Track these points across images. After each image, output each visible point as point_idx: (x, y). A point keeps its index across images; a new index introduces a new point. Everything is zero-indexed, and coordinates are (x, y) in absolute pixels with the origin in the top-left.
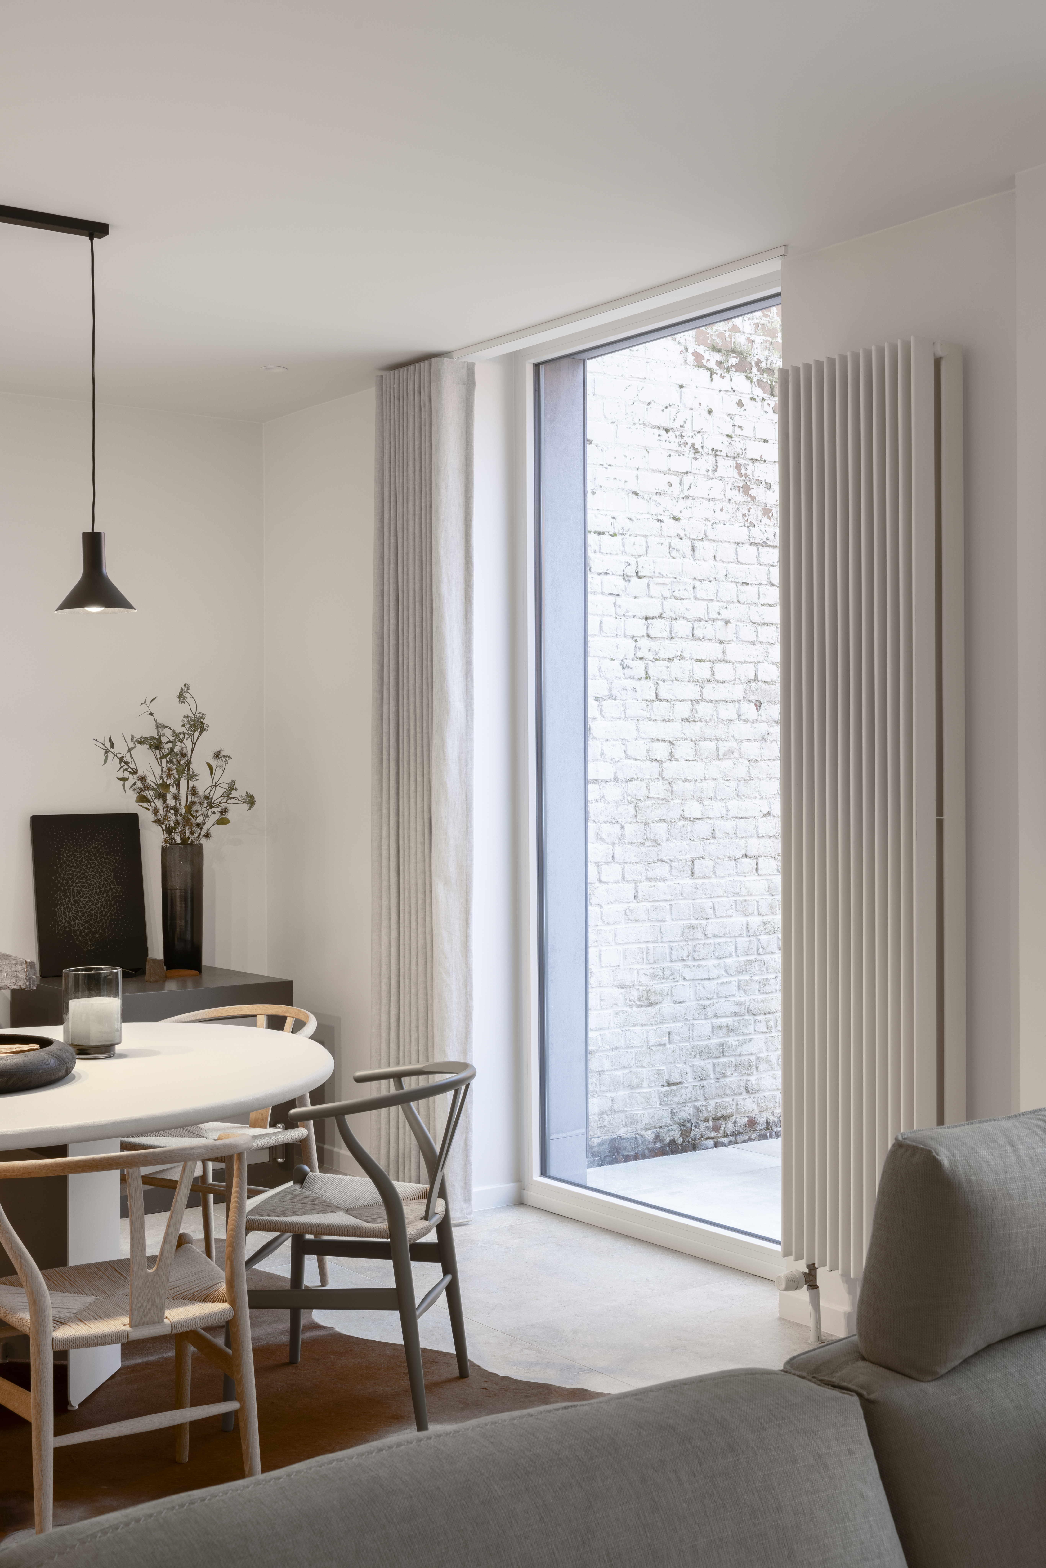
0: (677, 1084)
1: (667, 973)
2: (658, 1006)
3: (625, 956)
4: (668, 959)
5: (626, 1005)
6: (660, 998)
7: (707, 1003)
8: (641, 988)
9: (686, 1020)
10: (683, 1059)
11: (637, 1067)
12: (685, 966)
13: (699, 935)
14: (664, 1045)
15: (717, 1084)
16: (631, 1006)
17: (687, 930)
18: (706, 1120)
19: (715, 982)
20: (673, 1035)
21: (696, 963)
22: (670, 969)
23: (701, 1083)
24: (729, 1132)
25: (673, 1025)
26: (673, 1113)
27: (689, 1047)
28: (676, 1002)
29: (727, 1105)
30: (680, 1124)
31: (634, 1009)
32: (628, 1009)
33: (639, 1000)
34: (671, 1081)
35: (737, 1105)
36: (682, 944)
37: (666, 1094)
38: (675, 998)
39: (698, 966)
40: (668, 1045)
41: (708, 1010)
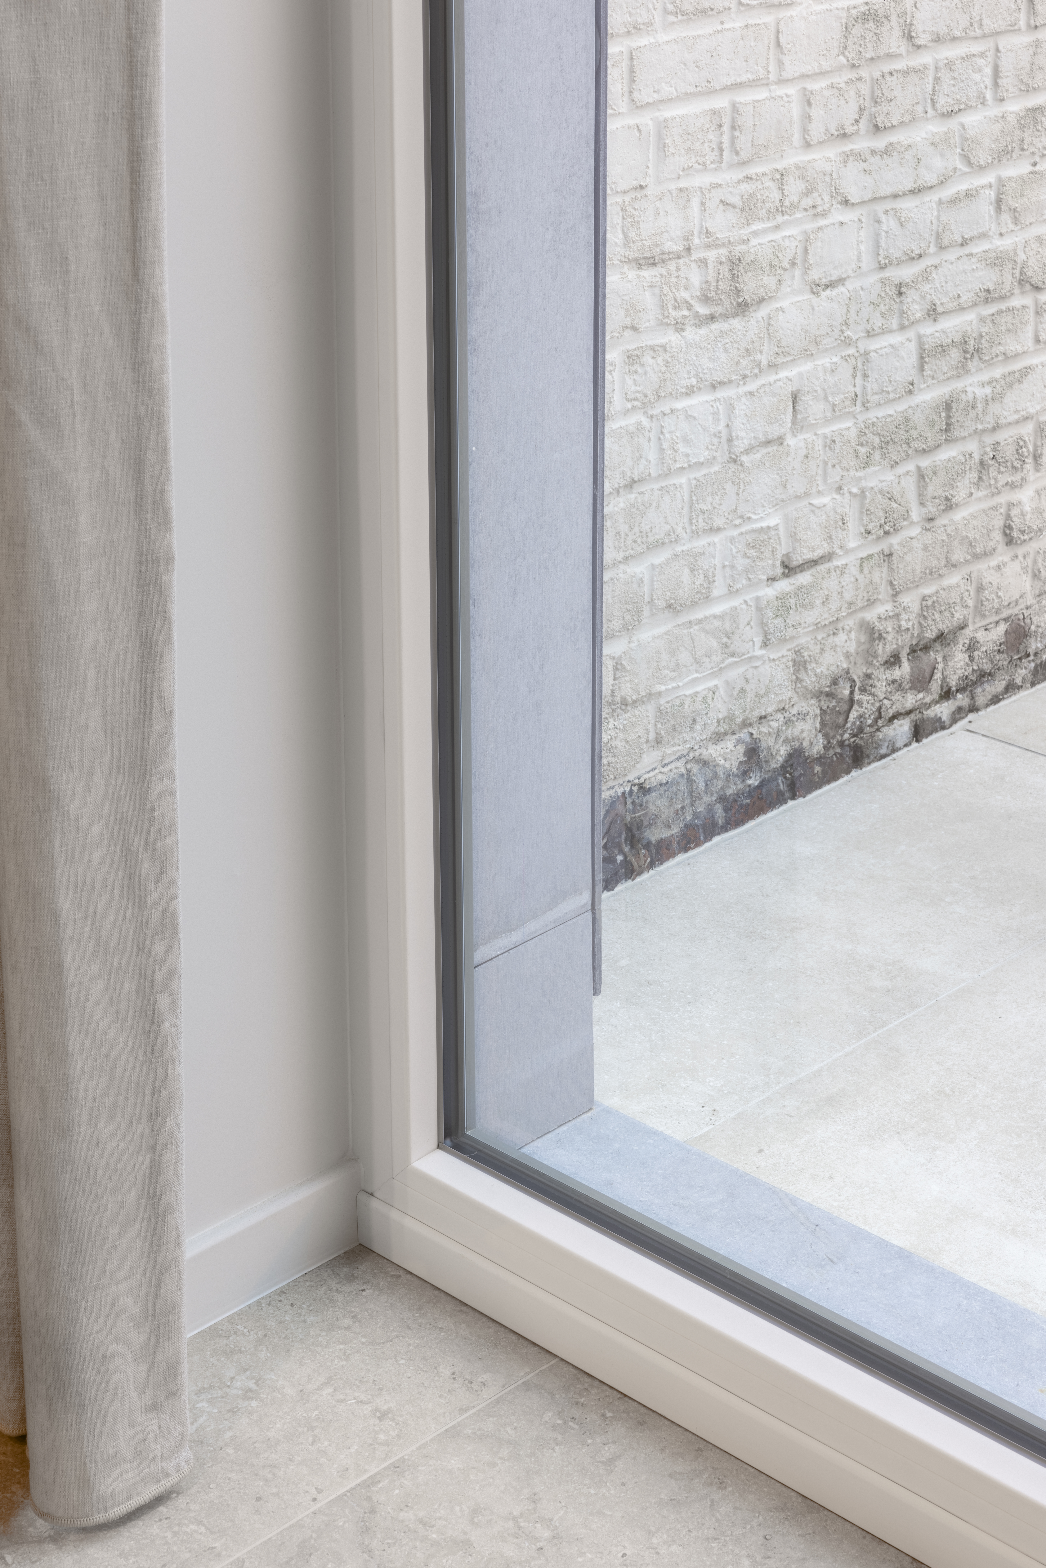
0: (814, 563)
1: (794, 188)
2: (763, 312)
3: (662, 147)
4: (797, 139)
5: (663, 324)
6: (771, 281)
7: (907, 273)
8: (712, 255)
9: (847, 342)
10: (835, 476)
11: (696, 534)
12: (847, 157)
13: (894, 41)
14: (780, 441)
15: (928, 538)
16: (679, 327)
17: (857, 30)
18: (894, 660)
19: (932, 198)
20: (806, 400)
21: (880, 143)
22: (802, 172)
23: (884, 546)
24: (953, 683)
25: (806, 367)
26: (800, 664)
27: (853, 434)
28: (816, 288)
29: (954, 596)
30: (819, 695)
31: (691, 333)
32: (671, 338)
33: (706, 299)
34: (797, 560)
35: (980, 589)
36: (840, 80)
37: (783, 606)
38: (815, 274)
39: (887, 152)
40: (790, 441)
41: (911, 296)
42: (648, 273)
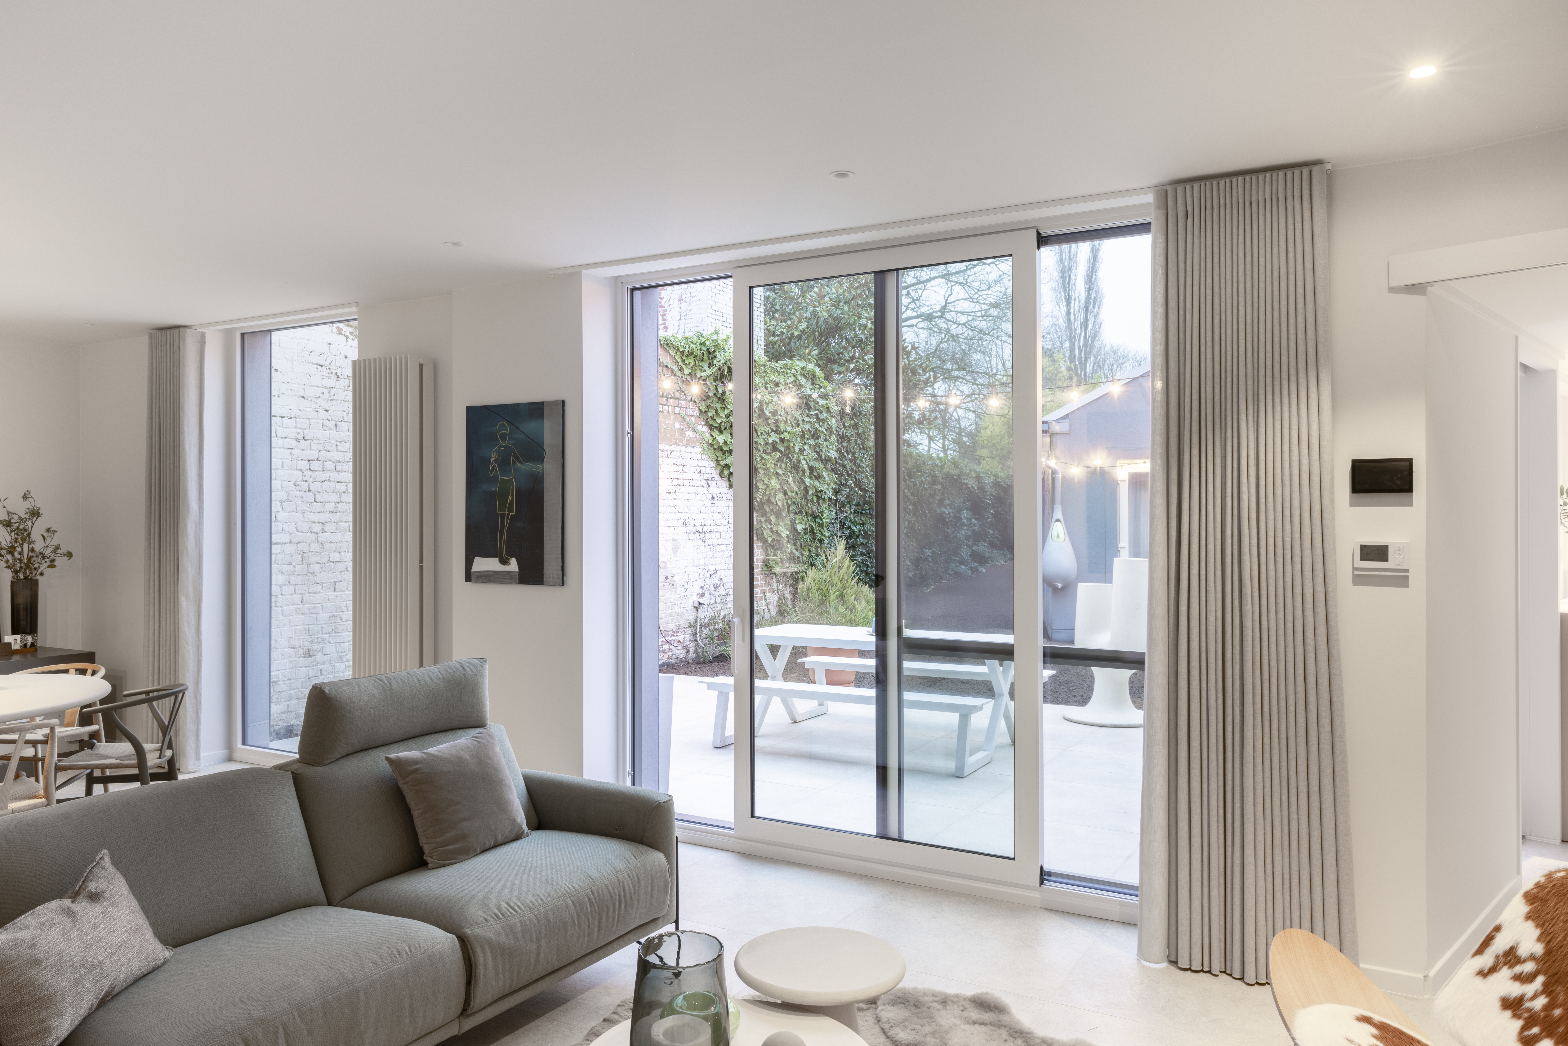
1: (320, 640)
2: (314, 657)
3: (295, 632)
5: (296, 657)
6: (316, 653)
7: (342, 654)
8: (304, 648)
9: (331, 663)
12: (330, 636)
13: (338, 620)
14: (318, 676)
16: (299, 658)
17: (331, 618)
19: (348, 643)
21: (337, 635)
22: (321, 638)
25: (323, 666)
28: (325, 655)
31: (301, 659)
32: (297, 659)
33: (304, 654)
36: (329, 625)
38: (324, 653)
39: (338, 636)
40: (320, 677)
41: (343, 658)
42: (293, 650)
